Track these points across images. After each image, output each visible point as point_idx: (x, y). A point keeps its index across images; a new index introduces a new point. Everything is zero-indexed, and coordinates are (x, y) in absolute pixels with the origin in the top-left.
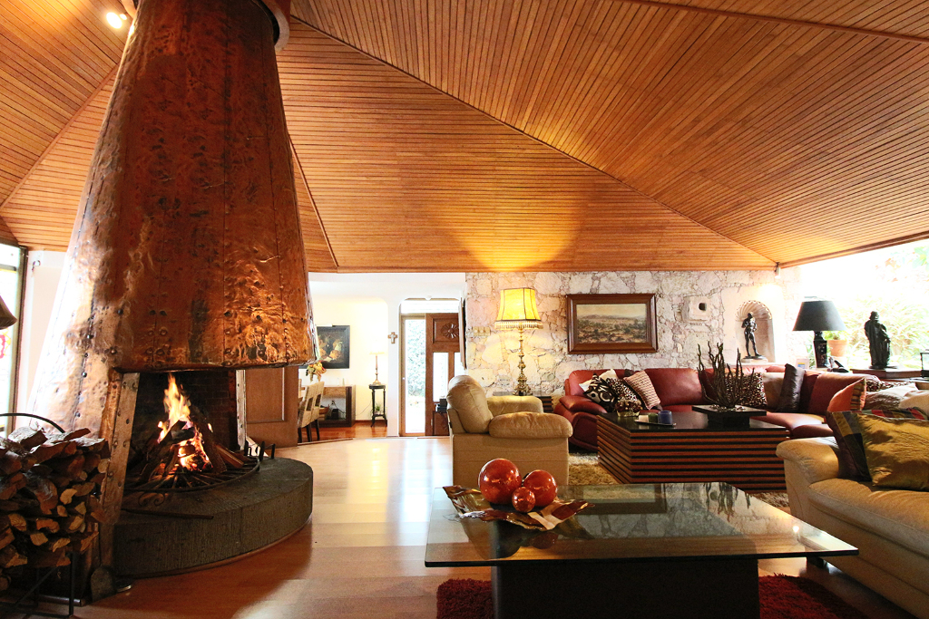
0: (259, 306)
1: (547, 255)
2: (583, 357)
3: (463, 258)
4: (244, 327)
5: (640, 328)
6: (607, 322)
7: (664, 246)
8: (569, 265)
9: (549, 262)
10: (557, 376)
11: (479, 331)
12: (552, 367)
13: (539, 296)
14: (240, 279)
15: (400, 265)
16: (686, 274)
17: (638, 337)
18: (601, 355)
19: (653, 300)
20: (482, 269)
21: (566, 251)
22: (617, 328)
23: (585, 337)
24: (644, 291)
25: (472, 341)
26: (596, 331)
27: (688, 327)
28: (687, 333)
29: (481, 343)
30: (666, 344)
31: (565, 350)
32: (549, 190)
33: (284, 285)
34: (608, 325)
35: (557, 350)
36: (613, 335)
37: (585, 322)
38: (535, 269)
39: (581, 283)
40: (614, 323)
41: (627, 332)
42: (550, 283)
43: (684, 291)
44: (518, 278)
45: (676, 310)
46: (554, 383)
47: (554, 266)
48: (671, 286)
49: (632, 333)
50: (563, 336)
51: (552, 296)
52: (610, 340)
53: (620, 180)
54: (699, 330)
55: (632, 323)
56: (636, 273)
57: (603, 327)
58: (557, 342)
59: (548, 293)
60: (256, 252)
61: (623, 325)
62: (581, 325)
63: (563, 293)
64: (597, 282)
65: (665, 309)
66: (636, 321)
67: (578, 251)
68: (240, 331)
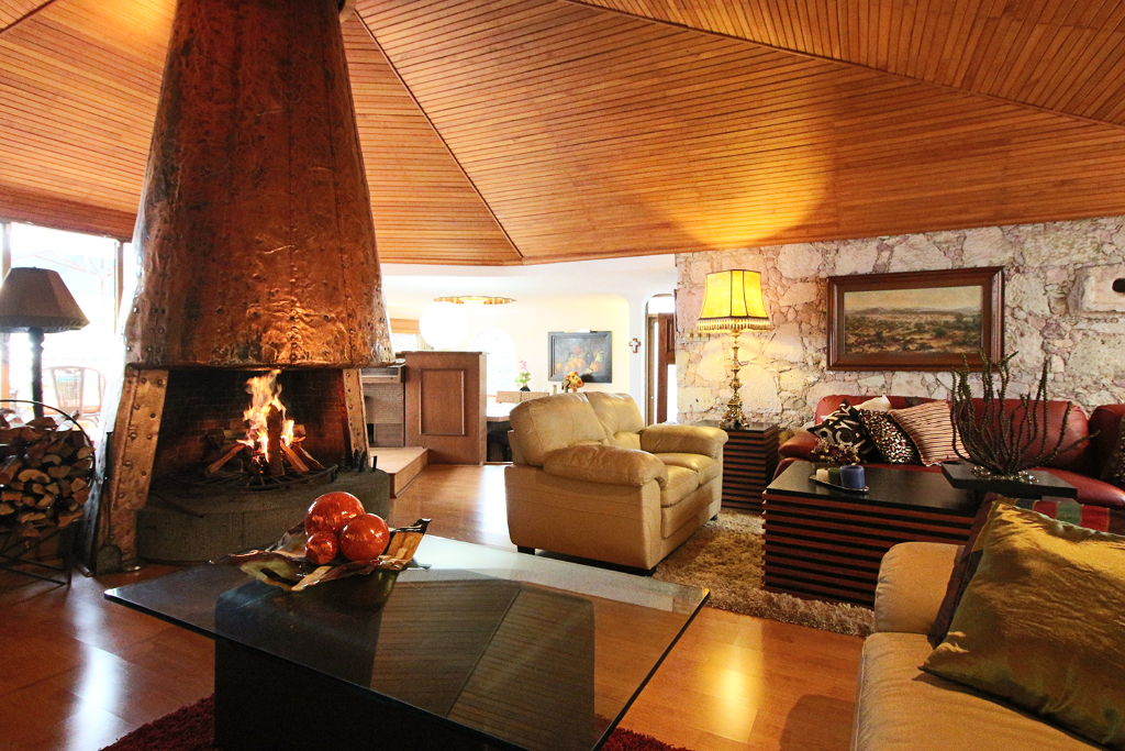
0: (257, 302)
1: (790, 217)
2: (854, 375)
3: (665, 233)
4: (236, 325)
5: (967, 328)
6: (901, 319)
7: (1018, 177)
8: (835, 229)
9: (798, 228)
10: (808, 402)
11: (692, 335)
12: (801, 388)
13: (784, 281)
14: (236, 273)
15: (591, 249)
16: (1085, 225)
17: (961, 344)
18: (889, 374)
19: (998, 277)
20: (699, 247)
21: (822, 206)
22: (920, 329)
23: (858, 344)
24: (982, 263)
25: (683, 349)
26: (878, 335)
27: (1083, 325)
28: (1079, 336)
29: (696, 351)
30: (1026, 358)
31: (824, 364)
32: (759, 111)
33: (297, 279)
34: (902, 325)
35: (811, 363)
36: (911, 341)
37: (858, 321)
38: (778, 240)
39: (855, 258)
40: (914, 320)
41: (940, 335)
42: (801, 260)
43: (1076, 258)
44: (752, 257)
45: (1054, 294)
46: (802, 414)
47: (806, 233)
48: (1045, 251)
49: (951, 337)
50: (821, 342)
51: (804, 280)
52: (905, 349)
53: (884, 70)
54: (1108, 331)
55: (951, 319)
56: (967, 232)
57: (891, 327)
58: (811, 351)
59: (799, 276)
60: (258, 242)
61: (932, 323)
62: (852, 325)
63: (823, 275)
64: (886, 254)
65: (1028, 296)
66: (959, 316)
67: (843, 204)
68: (232, 328)
